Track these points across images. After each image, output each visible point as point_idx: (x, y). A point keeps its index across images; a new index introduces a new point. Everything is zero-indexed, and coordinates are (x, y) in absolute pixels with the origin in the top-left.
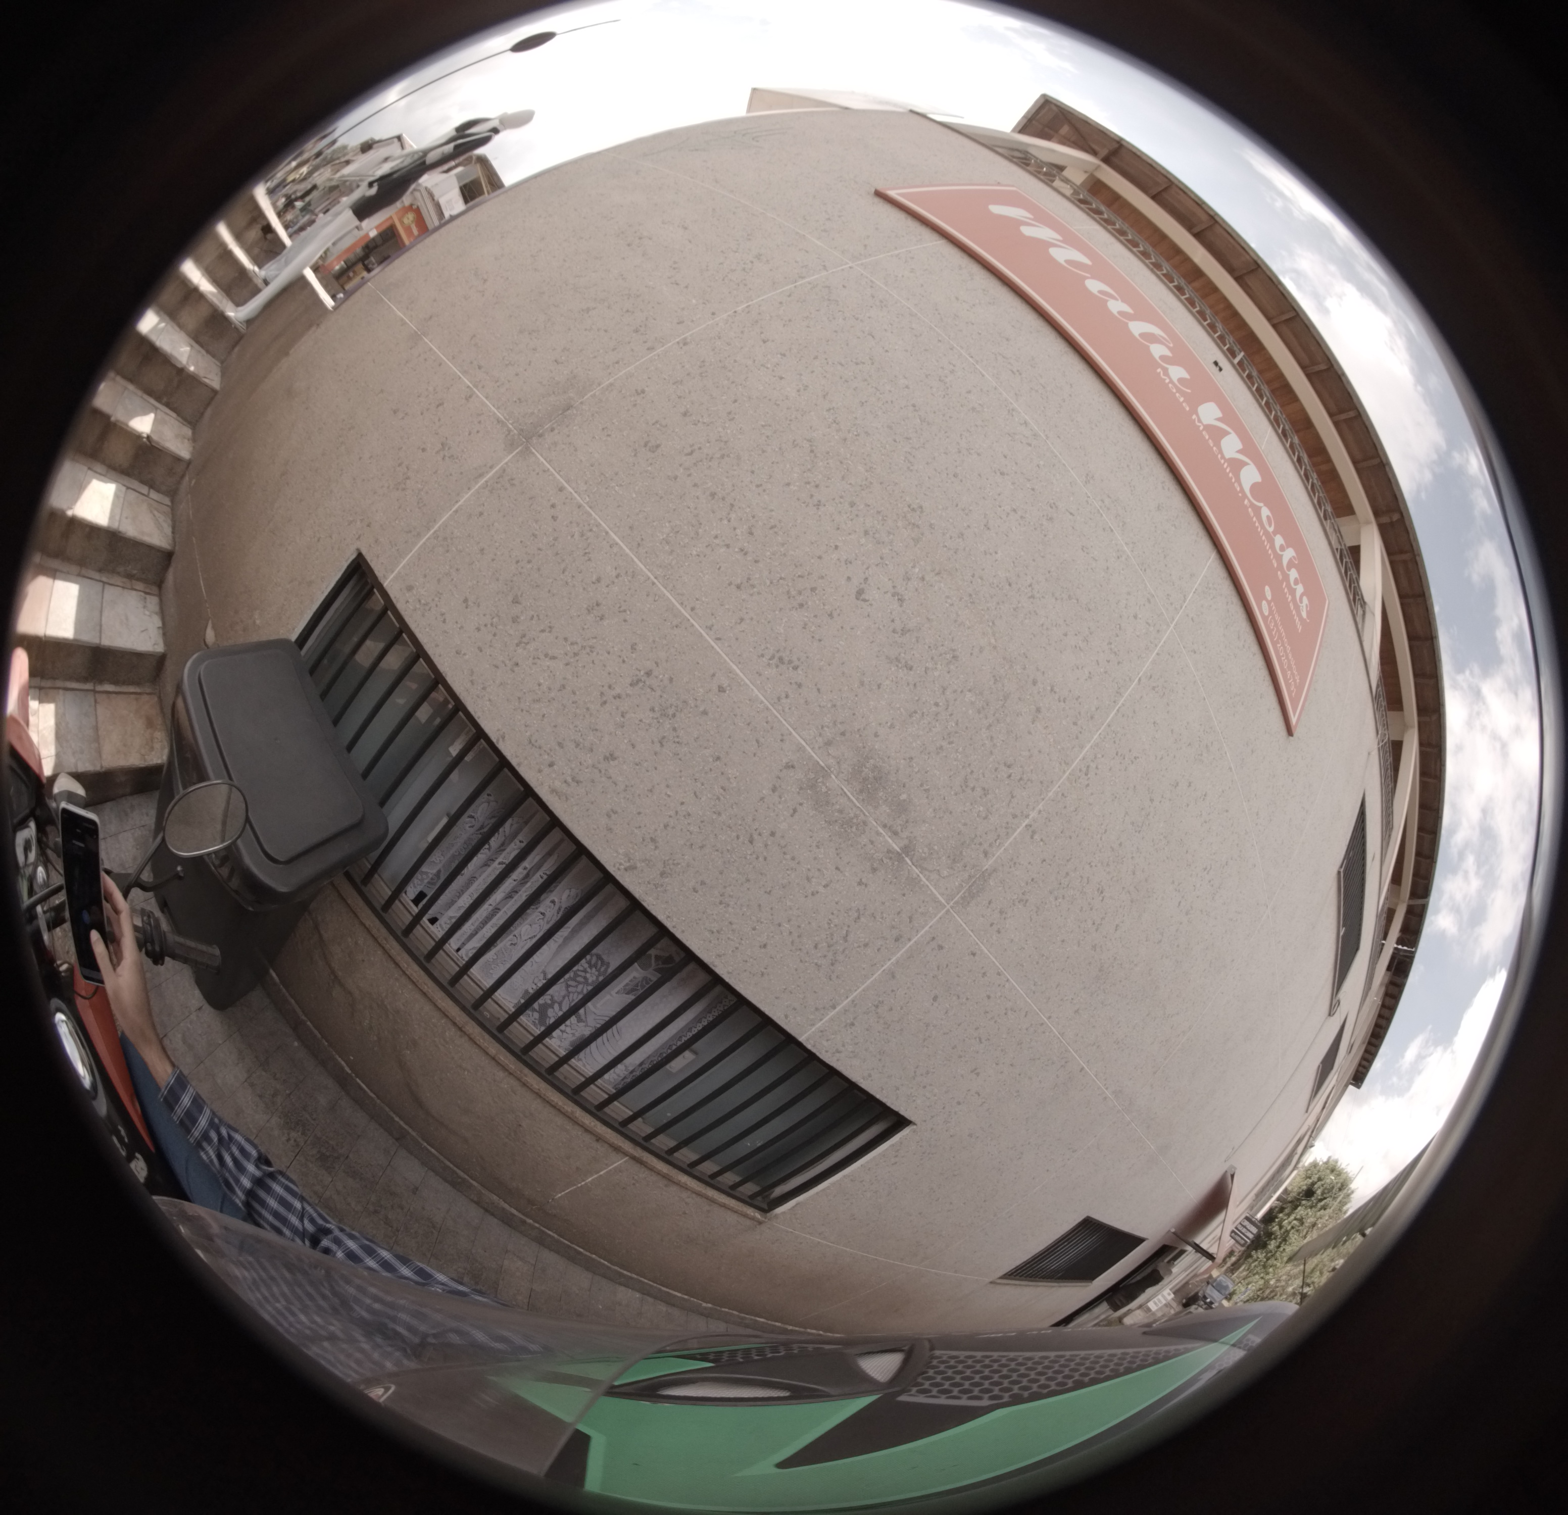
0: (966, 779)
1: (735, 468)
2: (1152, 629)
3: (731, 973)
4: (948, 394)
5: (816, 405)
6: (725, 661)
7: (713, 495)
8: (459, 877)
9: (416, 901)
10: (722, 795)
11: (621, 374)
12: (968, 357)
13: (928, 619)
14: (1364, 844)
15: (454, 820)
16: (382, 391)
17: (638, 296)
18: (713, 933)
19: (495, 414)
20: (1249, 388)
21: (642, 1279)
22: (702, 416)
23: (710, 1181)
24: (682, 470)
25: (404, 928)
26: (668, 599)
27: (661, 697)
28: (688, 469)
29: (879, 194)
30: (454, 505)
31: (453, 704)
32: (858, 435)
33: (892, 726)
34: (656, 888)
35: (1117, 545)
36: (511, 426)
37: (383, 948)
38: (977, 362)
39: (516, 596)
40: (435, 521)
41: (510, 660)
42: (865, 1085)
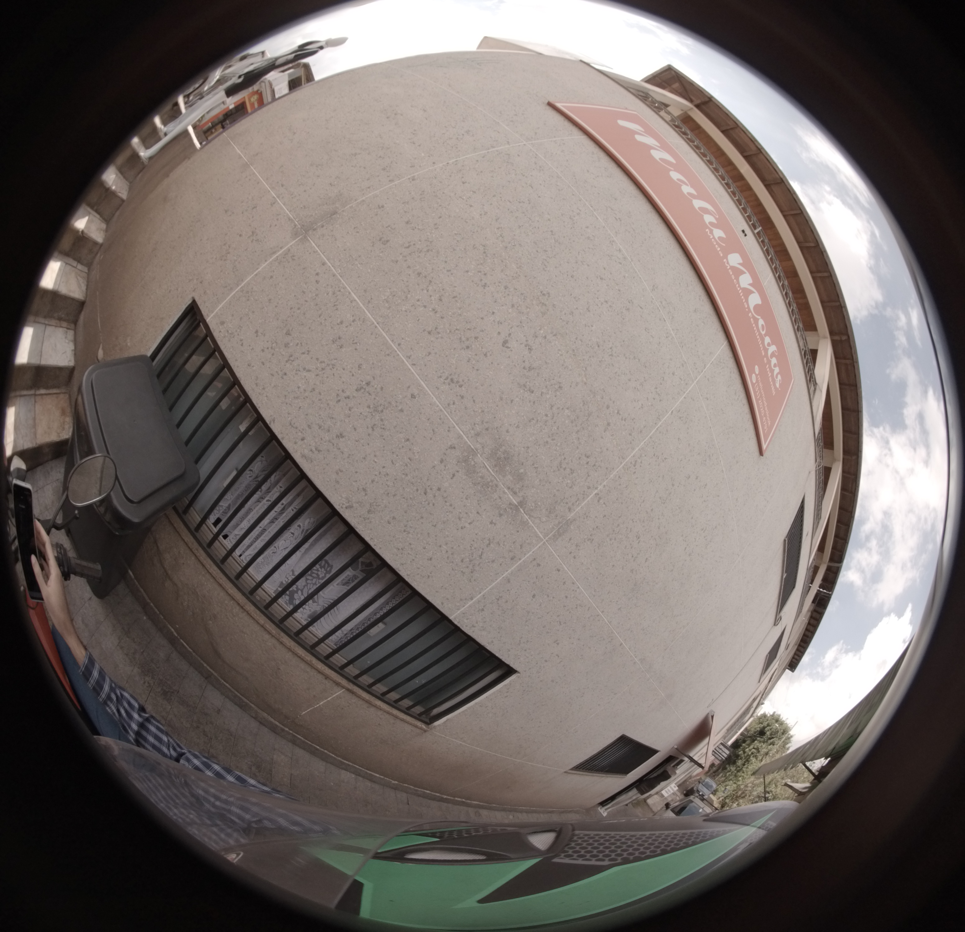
0: (561, 462)
1: (435, 258)
2: (683, 382)
3: (409, 575)
4: (574, 227)
5: (491, 224)
6: (417, 379)
7: (419, 274)
8: (242, 509)
9: (216, 524)
10: (409, 463)
11: (370, 195)
12: (589, 206)
13: (546, 363)
14: (802, 526)
15: (240, 473)
16: (220, 198)
17: (388, 148)
18: (399, 549)
19: (288, 215)
20: (762, 249)
21: (355, 766)
22: (418, 225)
23: (394, 704)
24: (401, 257)
25: (208, 542)
26: (385, 337)
27: (375, 399)
28: (405, 257)
29: (550, 105)
30: (255, 271)
31: (244, 398)
32: (515, 245)
33: (518, 427)
34: (365, 520)
35: (667, 330)
36: (296, 223)
37: (195, 555)
38: (595, 210)
39: (289, 330)
40: (242, 280)
41: (281, 371)
42: (489, 647)
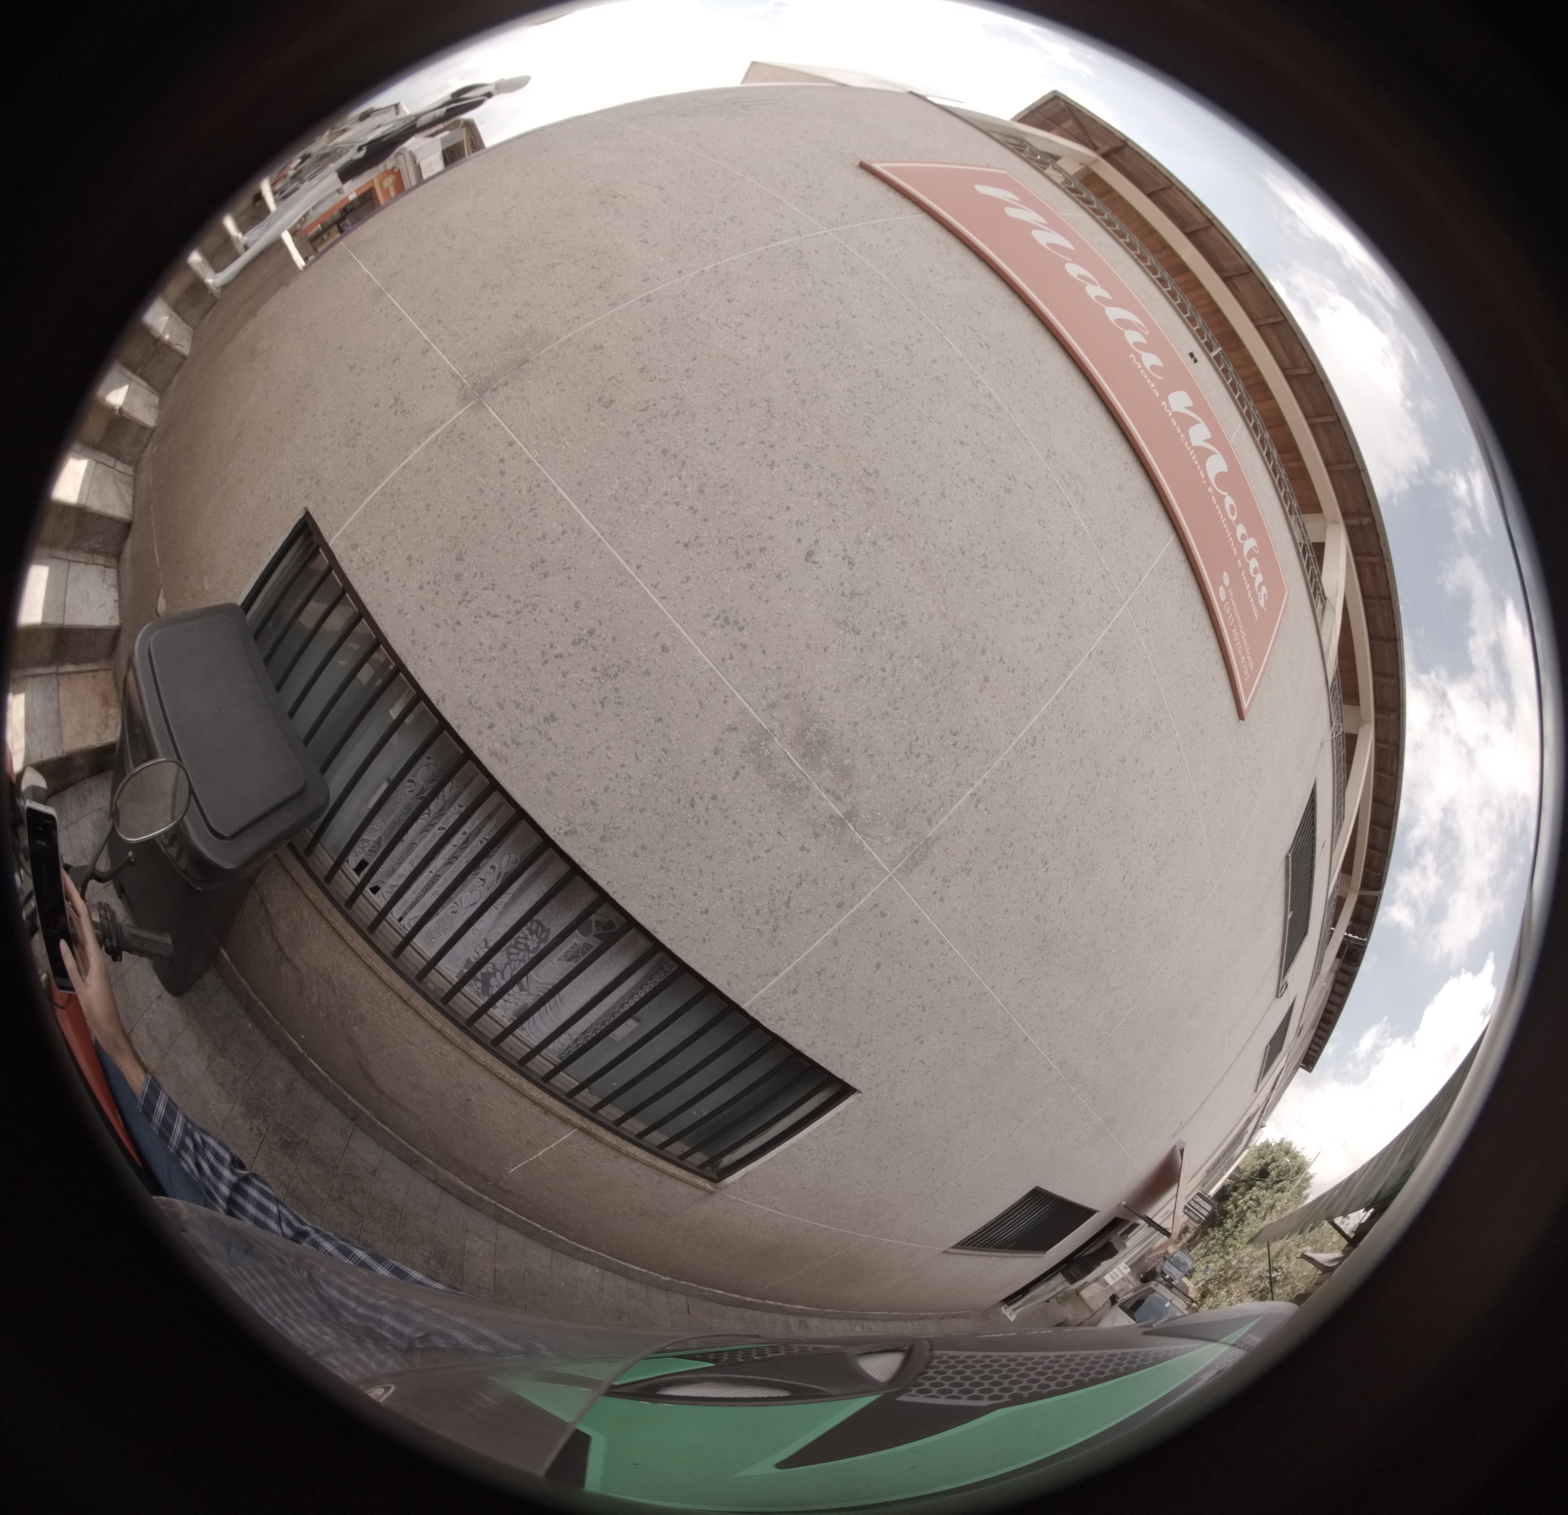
1: (689, 425)
2: (1105, 605)
3: (672, 939)
4: (912, 362)
5: (777, 365)
6: (670, 620)
7: (665, 452)
8: (400, 844)
9: (358, 870)
10: (663, 757)
11: (580, 329)
12: (936, 327)
13: (878, 583)
14: (1314, 831)
15: (394, 785)
16: (341, 348)
17: (605, 253)
18: (653, 898)
19: (450, 368)
20: (1224, 383)
21: (600, 1253)
22: (660, 373)
23: (658, 1151)
24: (635, 426)
25: (346, 898)
26: (615, 557)
27: (603, 656)
28: (640, 425)
29: (864, 167)
30: (403, 461)
31: (394, 665)
32: (817, 397)
33: (837, 690)
34: (597, 853)
35: (1074, 520)
36: (465, 380)
37: (327, 921)
38: (945, 333)
40: (383, 477)
41: (452, 619)
42: (809, 1053)
